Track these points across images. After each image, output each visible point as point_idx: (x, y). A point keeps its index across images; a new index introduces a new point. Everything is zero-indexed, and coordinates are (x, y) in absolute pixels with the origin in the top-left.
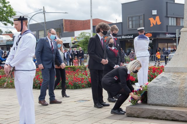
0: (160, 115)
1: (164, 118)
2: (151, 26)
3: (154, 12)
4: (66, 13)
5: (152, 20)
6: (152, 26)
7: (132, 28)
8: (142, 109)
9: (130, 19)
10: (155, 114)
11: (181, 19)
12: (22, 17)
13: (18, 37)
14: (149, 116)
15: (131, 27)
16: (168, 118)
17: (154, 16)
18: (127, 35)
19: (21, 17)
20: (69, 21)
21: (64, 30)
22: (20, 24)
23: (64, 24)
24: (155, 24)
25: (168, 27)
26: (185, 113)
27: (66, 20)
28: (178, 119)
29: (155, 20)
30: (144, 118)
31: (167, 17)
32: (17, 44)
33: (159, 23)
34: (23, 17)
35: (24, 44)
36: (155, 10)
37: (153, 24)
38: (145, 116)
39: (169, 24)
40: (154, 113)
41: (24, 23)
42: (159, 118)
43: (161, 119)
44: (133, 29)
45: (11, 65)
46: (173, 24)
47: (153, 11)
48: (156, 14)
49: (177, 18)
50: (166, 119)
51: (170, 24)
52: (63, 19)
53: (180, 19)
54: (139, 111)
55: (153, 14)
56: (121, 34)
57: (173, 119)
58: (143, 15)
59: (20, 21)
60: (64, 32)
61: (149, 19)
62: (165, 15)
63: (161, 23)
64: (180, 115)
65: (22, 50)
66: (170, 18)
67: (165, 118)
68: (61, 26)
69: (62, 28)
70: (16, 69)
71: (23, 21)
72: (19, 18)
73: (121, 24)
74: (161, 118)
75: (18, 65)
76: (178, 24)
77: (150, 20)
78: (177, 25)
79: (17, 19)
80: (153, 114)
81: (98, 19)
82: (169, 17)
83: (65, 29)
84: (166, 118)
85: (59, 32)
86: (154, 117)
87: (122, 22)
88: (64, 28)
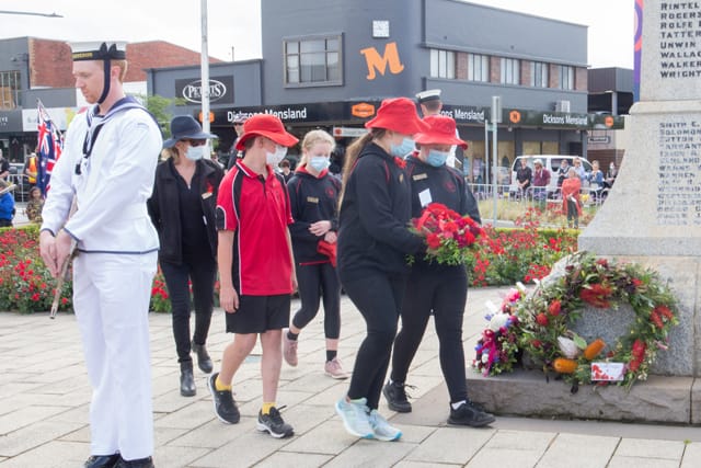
0: (579, 405)
1: (595, 413)
2: (369, 78)
3: (381, 29)
4: (54, 15)
5: (370, 54)
6: (372, 76)
7: (301, 81)
8: (514, 384)
9: (293, 49)
10: (563, 403)
11: (470, 57)
12: (108, 46)
13: (90, 125)
14: (541, 407)
15: (294, 78)
16: (609, 413)
17: (380, 43)
18: (283, 108)
19: (104, 45)
20: (51, 47)
21: (33, 80)
22: (101, 73)
23: (31, 58)
24: (383, 72)
25: (428, 84)
26: (668, 396)
27: (38, 43)
28: (642, 415)
29: (382, 56)
30: (521, 416)
31: (425, 48)
32: (87, 153)
33: (397, 68)
34: (114, 46)
35: (120, 154)
36: (385, 20)
37: (376, 70)
38: (525, 409)
39: (429, 73)
40: (560, 398)
41: (114, 68)
42: (577, 414)
43: (583, 419)
44: (302, 85)
45: (74, 232)
46: (443, 75)
47: (376, 24)
48: (387, 35)
49: (456, 53)
50: (602, 416)
51: (434, 74)
52: (26, 38)
53: (467, 58)
54: (505, 391)
55: (377, 33)
56: (258, 104)
57: (627, 416)
58: (340, 38)
59: (102, 62)
60: (32, 88)
61: (362, 52)
62: (416, 39)
63: (403, 67)
64: (652, 404)
65: (115, 173)
66: (434, 54)
67: (598, 414)
68: (21, 62)
69: (25, 70)
70: (87, 249)
71: (113, 62)
72: (97, 48)
73: (258, 66)
74: (583, 414)
75: (97, 231)
76: (460, 75)
77: (364, 55)
78: (456, 77)
79: (91, 55)
80: (555, 402)
81: (166, 43)
82: (430, 48)
83: (37, 76)
84: (601, 413)
85: (13, 88)
86: (560, 410)
87: (261, 57)
88: (34, 72)
